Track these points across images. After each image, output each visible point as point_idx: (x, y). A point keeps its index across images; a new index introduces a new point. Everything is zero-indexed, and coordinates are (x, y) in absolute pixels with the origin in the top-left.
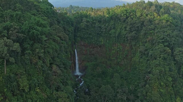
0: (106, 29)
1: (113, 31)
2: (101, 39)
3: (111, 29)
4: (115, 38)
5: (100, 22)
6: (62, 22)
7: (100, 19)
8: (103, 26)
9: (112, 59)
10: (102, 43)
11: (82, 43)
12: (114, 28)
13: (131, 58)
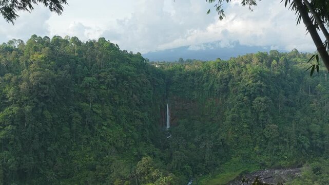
0: (199, 82)
1: (206, 84)
2: (195, 93)
3: (204, 83)
4: (207, 92)
5: (193, 74)
6: (151, 74)
7: (194, 72)
8: (196, 79)
9: (206, 114)
10: (196, 97)
11: (175, 98)
12: (207, 81)
13: (223, 113)
